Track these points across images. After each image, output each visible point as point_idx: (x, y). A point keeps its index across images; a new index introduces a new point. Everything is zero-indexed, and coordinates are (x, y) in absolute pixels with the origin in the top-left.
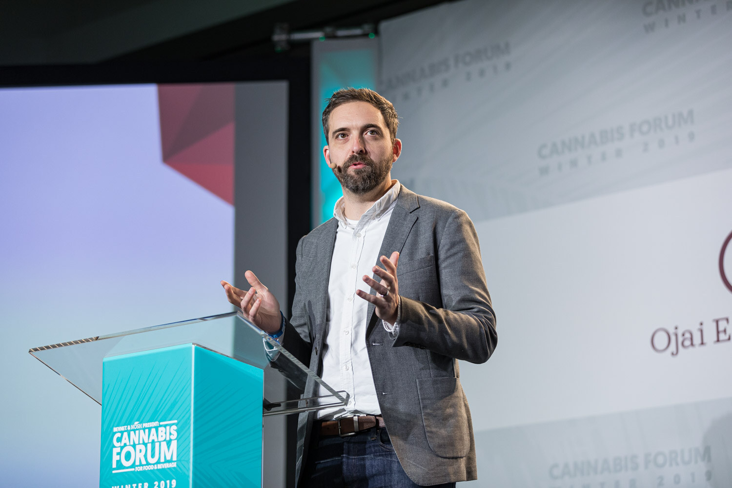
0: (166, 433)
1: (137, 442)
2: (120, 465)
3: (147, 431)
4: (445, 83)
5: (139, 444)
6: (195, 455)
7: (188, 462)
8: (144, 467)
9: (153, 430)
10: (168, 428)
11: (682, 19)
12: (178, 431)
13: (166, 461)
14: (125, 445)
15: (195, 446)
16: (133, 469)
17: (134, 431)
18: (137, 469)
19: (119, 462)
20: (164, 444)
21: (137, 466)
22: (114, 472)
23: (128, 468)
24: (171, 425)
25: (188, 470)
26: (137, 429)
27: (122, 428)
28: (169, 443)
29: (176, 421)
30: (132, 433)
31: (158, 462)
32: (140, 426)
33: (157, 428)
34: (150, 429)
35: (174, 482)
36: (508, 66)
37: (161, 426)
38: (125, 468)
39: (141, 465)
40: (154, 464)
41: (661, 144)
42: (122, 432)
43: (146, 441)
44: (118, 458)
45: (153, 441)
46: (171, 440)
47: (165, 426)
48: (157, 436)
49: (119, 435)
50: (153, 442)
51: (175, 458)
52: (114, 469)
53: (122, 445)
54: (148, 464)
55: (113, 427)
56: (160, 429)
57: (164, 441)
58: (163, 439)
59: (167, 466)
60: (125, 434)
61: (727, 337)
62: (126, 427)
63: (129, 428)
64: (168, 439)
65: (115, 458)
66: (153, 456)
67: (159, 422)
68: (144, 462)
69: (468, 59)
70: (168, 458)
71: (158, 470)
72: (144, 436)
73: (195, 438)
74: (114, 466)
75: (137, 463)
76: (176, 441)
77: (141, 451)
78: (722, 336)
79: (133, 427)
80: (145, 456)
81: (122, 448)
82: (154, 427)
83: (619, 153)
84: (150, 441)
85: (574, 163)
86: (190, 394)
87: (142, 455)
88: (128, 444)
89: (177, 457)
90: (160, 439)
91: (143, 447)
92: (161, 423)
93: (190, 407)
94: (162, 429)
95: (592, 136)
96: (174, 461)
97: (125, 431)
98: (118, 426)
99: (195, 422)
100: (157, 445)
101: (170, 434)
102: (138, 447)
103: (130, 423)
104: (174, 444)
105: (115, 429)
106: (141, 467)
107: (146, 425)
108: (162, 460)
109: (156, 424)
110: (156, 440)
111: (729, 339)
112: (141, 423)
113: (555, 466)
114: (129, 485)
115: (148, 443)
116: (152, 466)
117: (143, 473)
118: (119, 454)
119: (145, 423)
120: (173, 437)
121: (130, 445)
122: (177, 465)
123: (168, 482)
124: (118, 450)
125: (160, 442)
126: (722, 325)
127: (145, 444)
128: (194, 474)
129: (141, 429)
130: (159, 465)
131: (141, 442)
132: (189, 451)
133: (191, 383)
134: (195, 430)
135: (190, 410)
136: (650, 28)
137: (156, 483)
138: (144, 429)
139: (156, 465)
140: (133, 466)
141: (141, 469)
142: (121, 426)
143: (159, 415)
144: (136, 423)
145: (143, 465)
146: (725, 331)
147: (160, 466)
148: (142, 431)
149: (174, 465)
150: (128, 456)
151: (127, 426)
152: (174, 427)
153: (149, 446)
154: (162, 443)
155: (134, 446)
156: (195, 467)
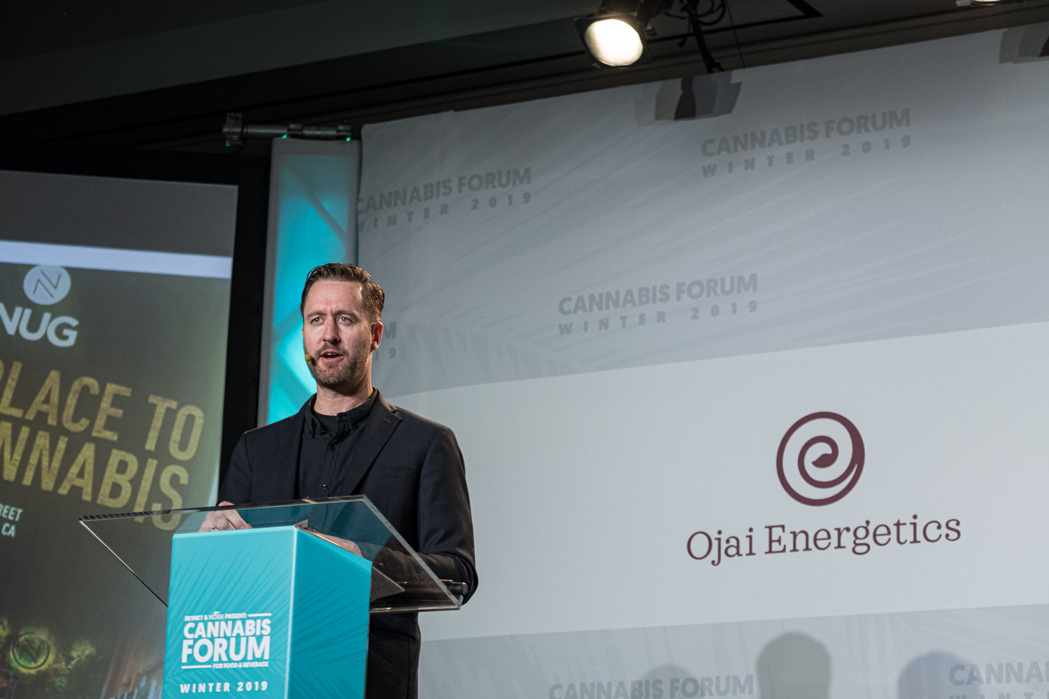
0: (255, 627)
1: (216, 635)
2: (191, 660)
3: (230, 623)
4: (444, 209)
5: (219, 637)
6: (293, 655)
7: (284, 662)
8: (225, 664)
9: (239, 623)
10: (259, 621)
11: (750, 164)
12: (270, 625)
13: (255, 659)
14: (200, 637)
15: (294, 644)
16: (209, 666)
17: (213, 621)
18: (215, 666)
19: (190, 656)
20: (253, 641)
21: (216, 662)
22: (183, 667)
23: (203, 664)
24: (262, 619)
25: (284, 671)
26: (217, 620)
27: (196, 618)
28: (259, 639)
29: (270, 615)
30: (210, 624)
31: (244, 660)
32: (221, 617)
33: (243, 621)
34: (234, 621)
35: (265, 685)
36: (527, 197)
37: (249, 618)
38: (198, 663)
39: (220, 661)
40: (238, 662)
41: (715, 311)
42: (196, 623)
43: (229, 635)
44: (190, 651)
45: (238, 635)
46: (262, 636)
47: (255, 619)
48: (244, 630)
49: (192, 625)
50: (238, 637)
51: (267, 657)
52: (184, 664)
53: (196, 636)
54: (230, 661)
55: (185, 614)
56: (248, 622)
57: (253, 635)
58: (252, 633)
59: (255, 664)
60: (201, 625)
61: (781, 548)
62: (202, 616)
63: (206, 618)
64: (258, 634)
65: (186, 652)
66: (237, 652)
67: (248, 613)
68: (224, 658)
69: (475, 182)
70: (258, 655)
71: (243, 668)
72: (226, 629)
73: (294, 635)
74: (184, 660)
75: (216, 659)
76: (269, 637)
77: (221, 645)
78: (776, 547)
79: (211, 617)
80: (227, 652)
81: (195, 640)
82: (241, 619)
83: (661, 317)
84: (234, 634)
85: (604, 324)
86: (290, 584)
87: (222, 651)
88: (204, 636)
89: (270, 655)
90: (248, 633)
91: (224, 642)
92: (250, 615)
93: (290, 599)
94: (252, 622)
95: (629, 292)
96: (267, 660)
97: (201, 621)
98: (191, 614)
99: (295, 616)
100: (243, 640)
101: (262, 628)
102: (217, 641)
103: (208, 613)
104: (266, 641)
105: (187, 618)
106: (221, 664)
107: (228, 616)
108: (250, 657)
109: (243, 615)
110: (242, 634)
111: (784, 551)
112: (223, 613)
113: (559, 686)
114: (204, 684)
115: (232, 637)
116: (236, 664)
117: (223, 671)
118: (191, 647)
119: (227, 613)
120: (264, 632)
121: (207, 638)
122: (269, 664)
123: (257, 683)
124: (191, 642)
125: (247, 637)
126: (777, 533)
127: (228, 639)
128: (292, 676)
129: (222, 620)
130: (244, 663)
131: (222, 635)
132: (286, 650)
133: (291, 572)
134: (294, 626)
135: (289, 602)
136: (709, 171)
137: (241, 684)
138: (227, 621)
139: (240, 663)
140: (211, 661)
141: (220, 666)
142: (196, 615)
143: (248, 605)
144: (216, 613)
145: (223, 662)
146: (779, 541)
147: (246, 665)
148: (223, 623)
149: (266, 664)
150: (203, 650)
151: (204, 615)
152: (268, 621)
153: (233, 641)
154: (250, 638)
155: (212, 639)
156: (292, 668)
